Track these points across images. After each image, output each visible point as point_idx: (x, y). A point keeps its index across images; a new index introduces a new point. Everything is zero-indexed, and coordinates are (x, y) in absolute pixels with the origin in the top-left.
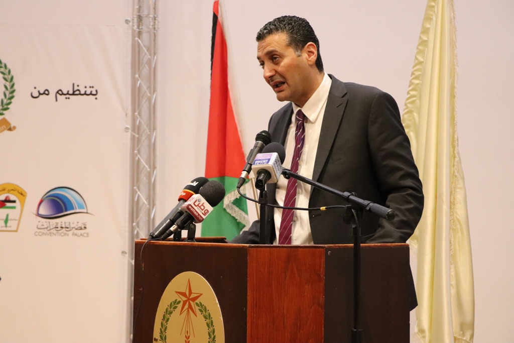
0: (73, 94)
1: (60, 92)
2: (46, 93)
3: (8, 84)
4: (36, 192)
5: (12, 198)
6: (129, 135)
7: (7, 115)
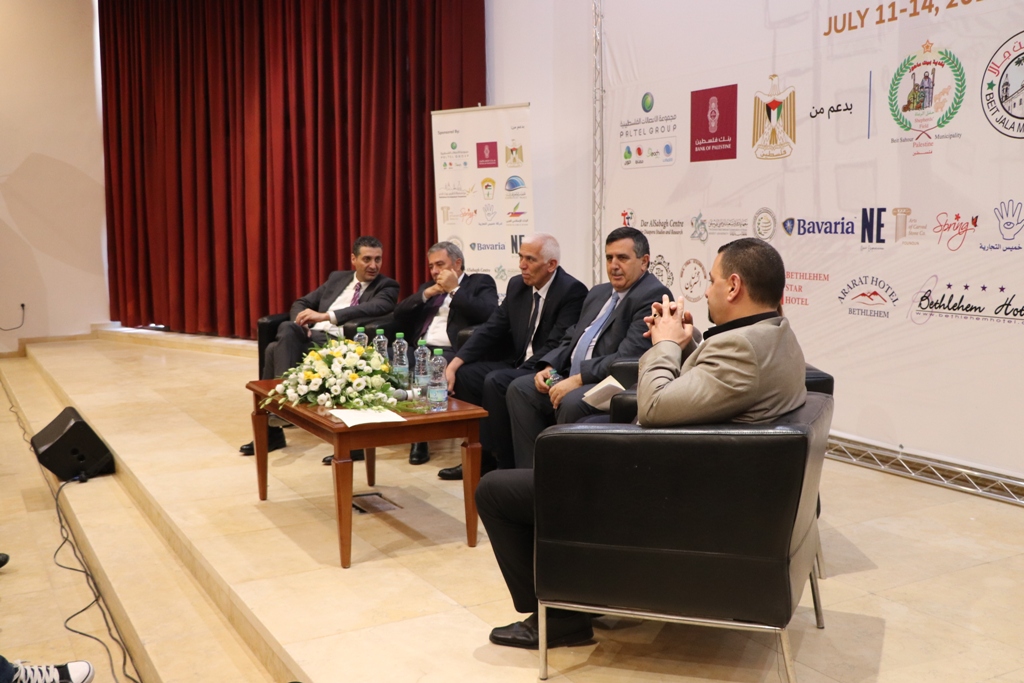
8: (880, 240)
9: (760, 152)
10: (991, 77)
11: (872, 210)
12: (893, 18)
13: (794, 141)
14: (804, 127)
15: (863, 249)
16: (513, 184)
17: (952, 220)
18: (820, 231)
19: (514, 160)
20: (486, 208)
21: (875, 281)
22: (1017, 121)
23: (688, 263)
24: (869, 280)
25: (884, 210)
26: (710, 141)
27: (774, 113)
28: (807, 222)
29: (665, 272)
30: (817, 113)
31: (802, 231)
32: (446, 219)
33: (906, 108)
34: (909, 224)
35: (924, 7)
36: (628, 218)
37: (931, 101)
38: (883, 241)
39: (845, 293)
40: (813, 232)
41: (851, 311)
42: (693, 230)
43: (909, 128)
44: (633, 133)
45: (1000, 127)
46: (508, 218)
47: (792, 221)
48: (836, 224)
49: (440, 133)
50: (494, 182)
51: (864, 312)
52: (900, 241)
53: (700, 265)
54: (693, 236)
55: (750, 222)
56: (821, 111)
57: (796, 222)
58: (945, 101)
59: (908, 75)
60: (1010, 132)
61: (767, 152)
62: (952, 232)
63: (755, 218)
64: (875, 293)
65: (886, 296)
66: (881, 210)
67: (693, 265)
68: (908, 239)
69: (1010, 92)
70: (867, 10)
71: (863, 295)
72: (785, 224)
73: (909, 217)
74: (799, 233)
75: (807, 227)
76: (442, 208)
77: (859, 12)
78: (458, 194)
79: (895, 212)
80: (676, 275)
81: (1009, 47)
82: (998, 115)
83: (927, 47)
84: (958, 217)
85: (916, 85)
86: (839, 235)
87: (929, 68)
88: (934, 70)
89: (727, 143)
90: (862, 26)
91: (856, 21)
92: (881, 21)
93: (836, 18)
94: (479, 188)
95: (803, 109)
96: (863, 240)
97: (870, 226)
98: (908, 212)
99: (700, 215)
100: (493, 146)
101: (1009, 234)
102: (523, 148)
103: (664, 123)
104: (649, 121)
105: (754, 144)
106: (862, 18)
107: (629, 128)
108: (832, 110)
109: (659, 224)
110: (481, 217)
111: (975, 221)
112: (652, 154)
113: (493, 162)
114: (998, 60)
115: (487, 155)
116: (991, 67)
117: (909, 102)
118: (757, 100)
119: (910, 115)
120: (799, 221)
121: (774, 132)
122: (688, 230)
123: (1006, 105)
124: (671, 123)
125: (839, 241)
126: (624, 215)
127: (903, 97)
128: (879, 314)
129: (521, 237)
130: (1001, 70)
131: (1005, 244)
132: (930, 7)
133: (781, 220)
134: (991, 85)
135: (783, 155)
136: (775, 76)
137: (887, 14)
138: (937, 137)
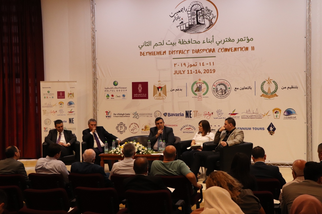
0: (292, 88)
1: (289, 88)
2: (285, 88)
3: (276, 86)
4: (283, 110)
5: (278, 111)
6: (306, 96)
7: (276, 93)
8: (190, 117)
9: (156, 98)
10: (214, 87)
11: (188, 111)
12: (191, 73)
13: (166, 96)
14: (169, 93)
15: (186, 119)
16: (70, 104)
17: (207, 113)
18: (174, 116)
19: (71, 97)
20: (60, 111)
21: (190, 126)
22: (220, 95)
23: (132, 124)
24: (188, 126)
25: (191, 111)
26: (139, 95)
27: (160, 90)
28: (171, 114)
29: (123, 126)
30: (172, 90)
31: (169, 116)
32: (45, 113)
33: (195, 91)
34: (197, 114)
35: (198, 72)
36: (108, 113)
37: (201, 90)
38: (191, 117)
39: (182, 129)
40: (173, 116)
41: (184, 132)
42: (134, 116)
43: (196, 95)
44: (110, 91)
45: (216, 96)
46: (68, 113)
47: (166, 113)
48: (179, 114)
49: (43, 88)
50: (63, 103)
51: (187, 132)
52: (195, 117)
53: (136, 124)
54: (133, 117)
55: (153, 114)
56: (174, 90)
57: (167, 114)
58: (204, 90)
59: (195, 85)
60: (218, 97)
61: (158, 98)
62: (207, 115)
63: (155, 113)
64: (190, 128)
65: (193, 129)
66: (190, 111)
67: (134, 124)
68: (197, 117)
69: (218, 90)
70: (185, 71)
71: (187, 129)
72: (164, 114)
73: (197, 113)
74: (168, 116)
75: (170, 115)
76: (43, 110)
77: (183, 71)
78: (50, 106)
79: (194, 111)
80: (128, 127)
81: (217, 82)
82: (216, 94)
83: (200, 80)
84: (209, 113)
85: (197, 87)
86: (180, 116)
87: (201, 84)
88: (201, 85)
89: (145, 95)
90: (184, 73)
91: (182, 72)
92: (188, 73)
93: (177, 71)
94: (58, 104)
95: (168, 89)
96: (186, 117)
97: (188, 114)
98: (197, 111)
99: (136, 112)
100: (63, 93)
101: (220, 116)
102: (74, 94)
103: (122, 89)
104: (116, 88)
105: (154, 96)
106: (184, 72)
107: (108, 90)
108: (176, 90)
109: (121, 114)
110: (58, 113)
111: (212, 113)
112: (118, 97)
113: (63, 97)
114: (215, 84)
115: (61, 95)
116: (214, 85)
117: (196, 90)
118: (154, 86)
119: (197, 93)
120: (168, 113)
121: (160, 94)
122: (132, 116)
123: (217, 92)
124: (125, 89)
125: (180, 118)
126: (107, 112)
127: (195, 89)
128: (191, 132)
129: (73, 119)
130: (216, 86)
131: (219, 118)
132: (200, 72)
133: (163, 113)
134: (214, 88)
135: (163, 99)
136: (160, 81)
137: (190, 72)
138: (203, 97)
